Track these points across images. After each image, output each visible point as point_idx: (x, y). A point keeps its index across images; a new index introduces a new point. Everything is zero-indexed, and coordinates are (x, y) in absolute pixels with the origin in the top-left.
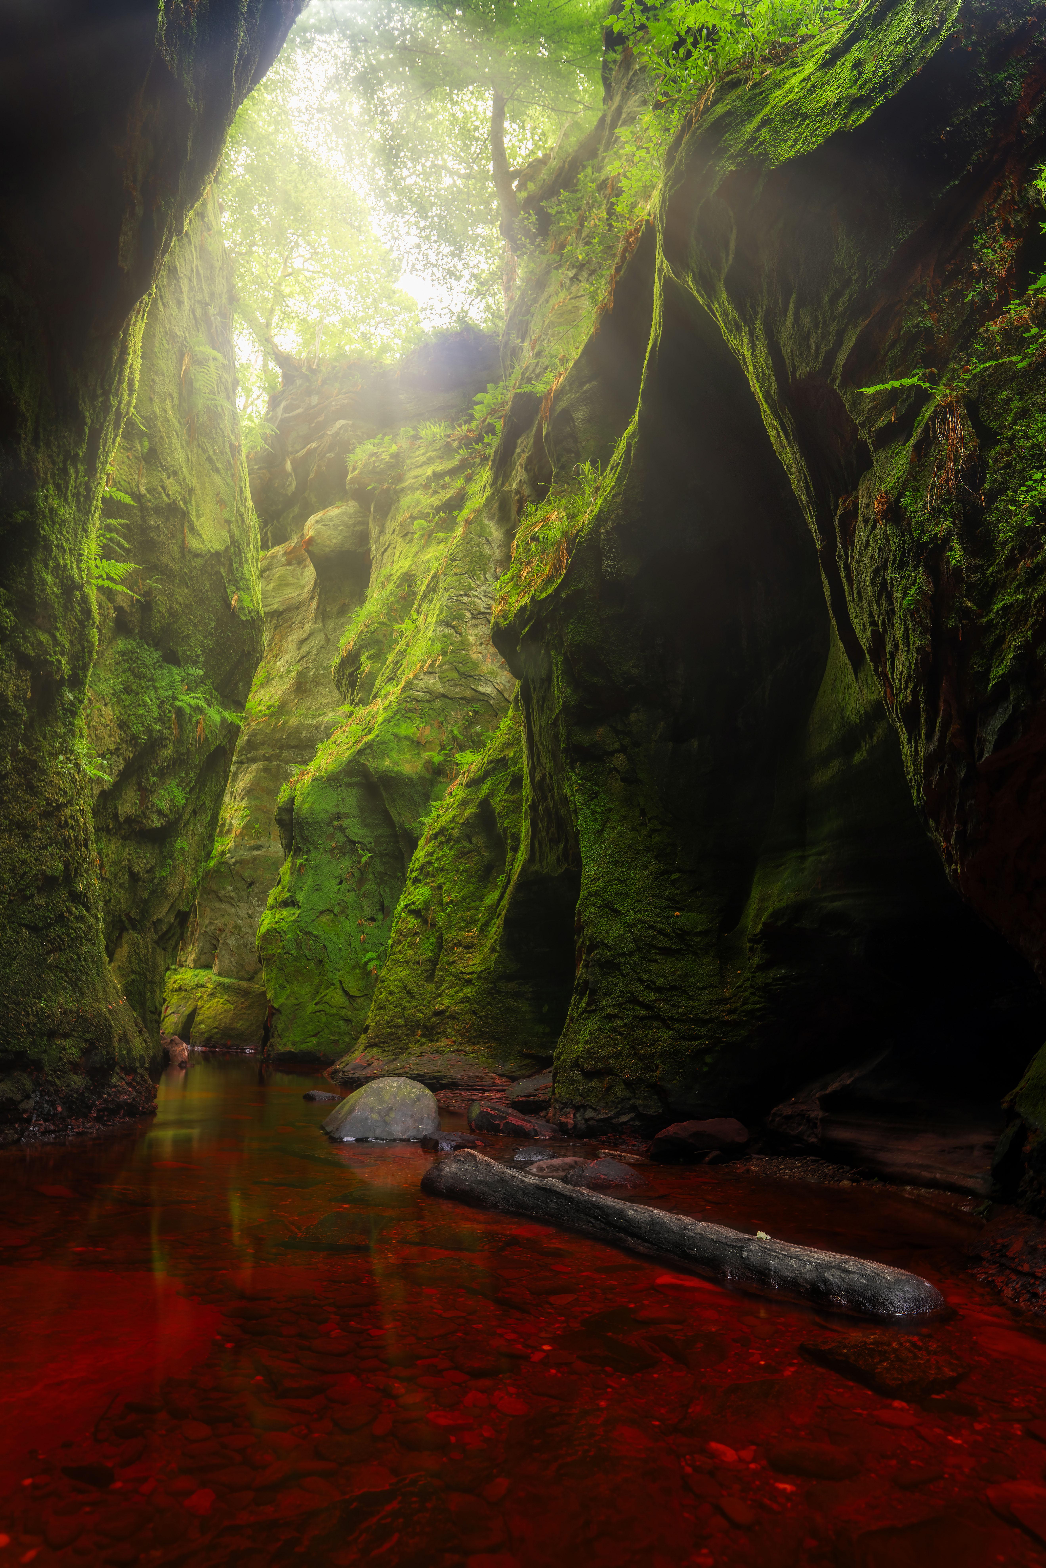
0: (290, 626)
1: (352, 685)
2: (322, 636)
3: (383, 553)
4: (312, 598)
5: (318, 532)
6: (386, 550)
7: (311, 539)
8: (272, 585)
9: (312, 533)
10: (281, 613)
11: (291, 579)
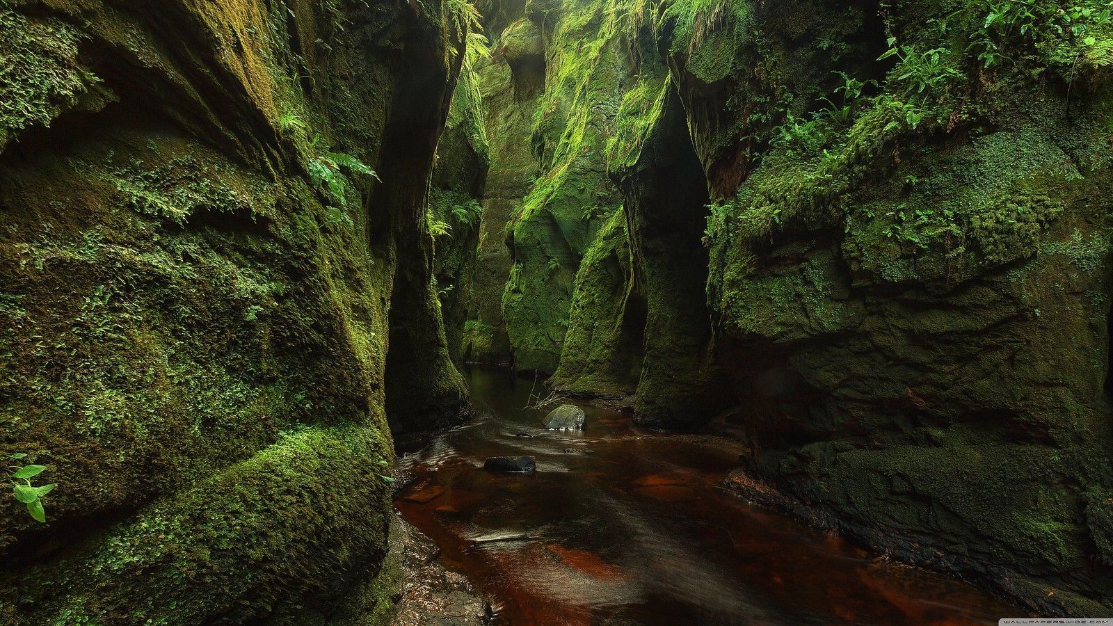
0: (499, 106)
1: (540, 154)
2: (518, 113)
3: (552, 58)
4: (511, 87)
5: (510, 43)
6: (554, 56)
7: (506, 48)
8: (485, 79)
9: (506, 43)
10: (493, 97)
11: (496, 73)
